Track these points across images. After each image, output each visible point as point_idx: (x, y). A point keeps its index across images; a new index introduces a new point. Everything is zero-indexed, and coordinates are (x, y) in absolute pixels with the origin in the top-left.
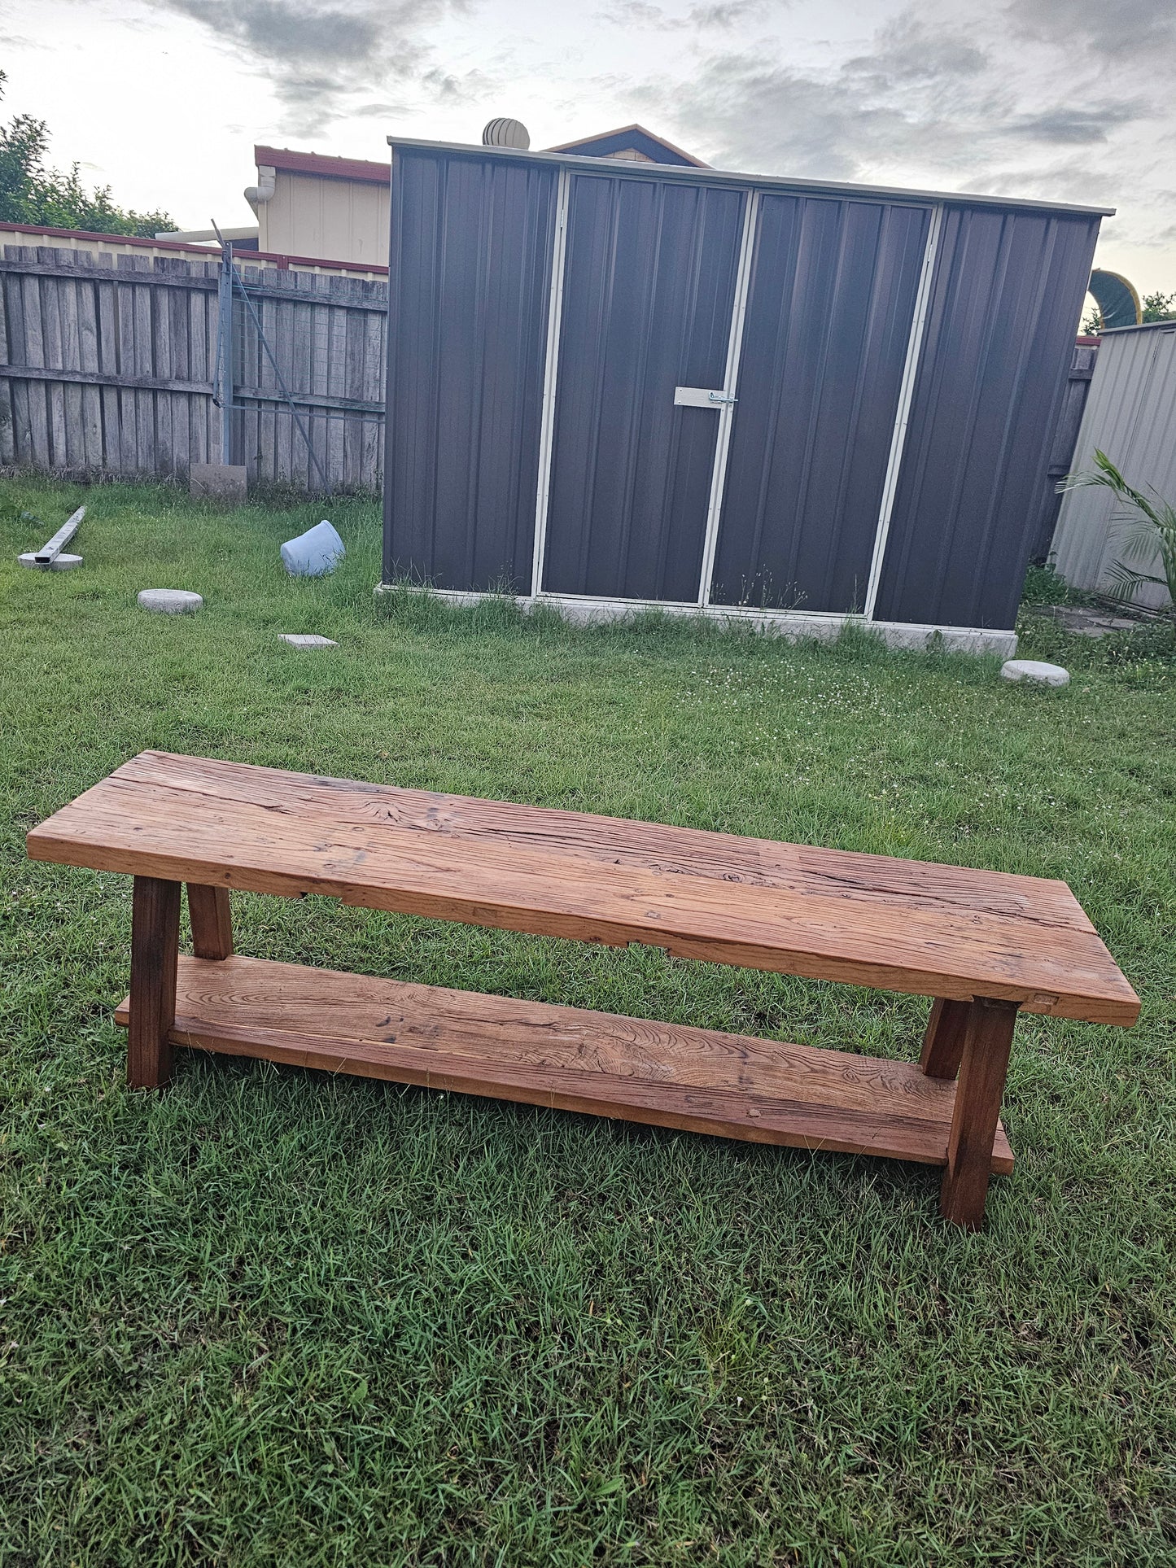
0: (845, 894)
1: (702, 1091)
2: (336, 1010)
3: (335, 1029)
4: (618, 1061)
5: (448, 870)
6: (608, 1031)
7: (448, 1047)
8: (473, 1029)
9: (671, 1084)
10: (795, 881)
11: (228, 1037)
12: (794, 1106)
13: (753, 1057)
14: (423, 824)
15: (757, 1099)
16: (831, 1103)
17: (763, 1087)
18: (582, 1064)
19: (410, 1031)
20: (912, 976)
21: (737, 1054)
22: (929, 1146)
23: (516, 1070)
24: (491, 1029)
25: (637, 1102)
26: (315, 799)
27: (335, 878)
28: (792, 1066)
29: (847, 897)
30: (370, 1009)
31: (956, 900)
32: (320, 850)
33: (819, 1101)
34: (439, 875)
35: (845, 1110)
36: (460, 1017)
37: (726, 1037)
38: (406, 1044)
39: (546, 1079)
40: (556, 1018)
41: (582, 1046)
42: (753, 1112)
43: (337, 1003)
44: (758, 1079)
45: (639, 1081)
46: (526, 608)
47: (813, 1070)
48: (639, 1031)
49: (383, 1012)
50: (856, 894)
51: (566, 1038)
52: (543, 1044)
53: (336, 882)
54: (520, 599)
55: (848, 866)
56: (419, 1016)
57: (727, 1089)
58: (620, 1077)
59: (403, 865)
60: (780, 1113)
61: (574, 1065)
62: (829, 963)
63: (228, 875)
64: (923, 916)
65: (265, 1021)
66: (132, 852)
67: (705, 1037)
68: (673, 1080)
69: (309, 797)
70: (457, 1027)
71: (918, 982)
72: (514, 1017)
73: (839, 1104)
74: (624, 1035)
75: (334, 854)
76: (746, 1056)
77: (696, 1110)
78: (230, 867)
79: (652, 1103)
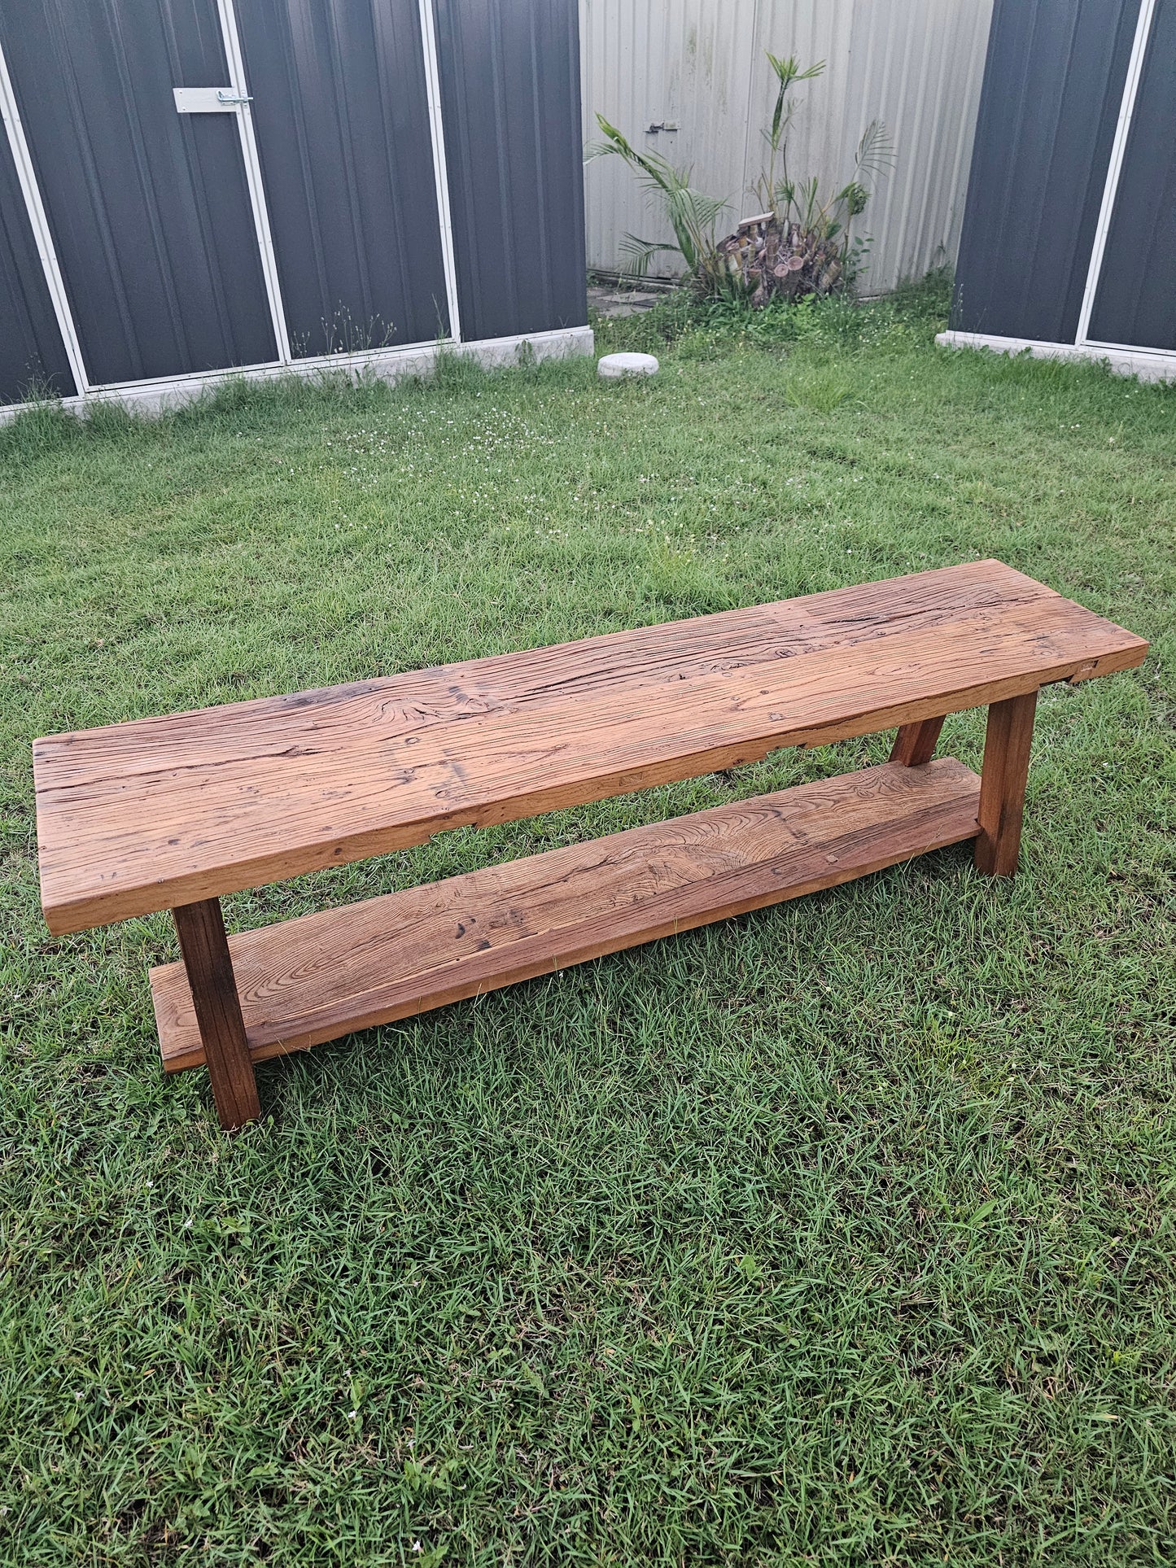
0: (879, 631)
1: (777, 860)
3: (421, 961)
4: (697, 869)
5: (556, 750)
6: (657, 843)
7: (542, 926)
8: (546, 897)
9: (750, 865)
10: (832, 635)
11: (321, 1024)
12: (850, 839)
13: (786, 813)
14: (467, 710)
15: (822, 846)
16: (873, 822)
17: (817, 834)
18: (665, 885)
19: (493, 927)
20: (998, 686)
21: (771, 815)
22: (961, 823)
23: (622, 916)
24: (561, 890)
25: (741, 895)
26: (320, 724)
28: (818, 806)
29: (883, 635)
30: (432, 925)
31: (952, 604)
32: (407, 780)
33: (863, 826)
35: (886, 823)
36: (524, 892)
37: (748, 804)
38: (503, 942)
39: (654, 911)
40: (605, 853)
41: (651, 868)
42: (831, 858)
43: (396, 935)
44: (805, 827)
45: (724, 876)
46: (78, 411)
47: (836, 802)
48: (680, 831)
49: (451, 921)
50: (886, 628)
51: (630, 867)
52: (618, 883)
53: (470, 809)
54: (67, 402)
55: (848, 604)
56: (484, 909)
57: (793, 848)
58: (709, 880)
60: (848, 849)
61: (663, 888)
63: (338, 851)
64: (950, 628)
65: (340, 988)
67: (734, 812)
68: (748, 862)
69: (310, 725)
70: (528, 903)
71: (1002, 690)
72: (569, 868)
73: (878, 821)
74: (673, 841)
76: (779, 814)
77: (790, 879)
78: (341, 841)
79: (754, 890)
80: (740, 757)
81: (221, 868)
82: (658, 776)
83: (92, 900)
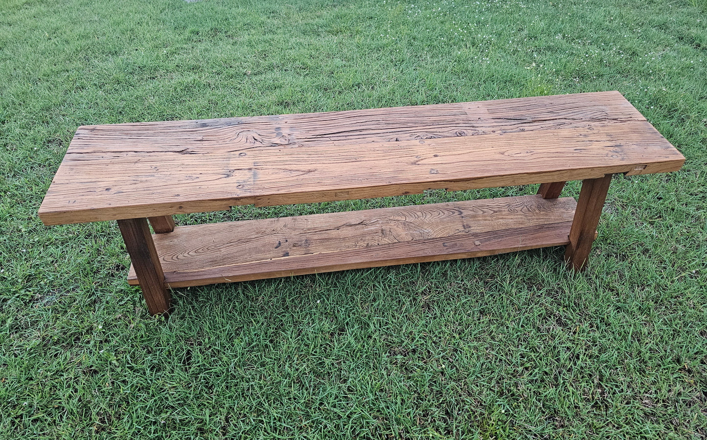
0: (522, 128)
1: (449, 238)
2: (247, 246)
3: (254, 256)
4: (404, 234)
5: (310, 171)
6: (391, 218)
7: (318, 250)
8: (325, 236)
9: (433, 239)
11: (199, 278)
12: (494, 234)
13: (465, 213)
14: (278, 142)
15: (476, 235)
16: (510, 227)
17: (476, 228)
18: (386, 241)
19: (294, 246)
20: (575, 172)
21: (457, 213)
22: (559, 236)
23: (357, 253)
24: (334, 233)
25: (421, 254)
26: (205, 138)
27: (248, 194)
28: (484, 212)
30: (267, 239)
31: (575, 117)
32: (228, 176)
33: (504, 228)
34: (306, 176)
35: (517, 229)
36: (315, 231)
37: (448, 205)
38: (295, 254)
39: (374, 254)
40: (363, 218)
41: (382, 230)
42: (477, 243)
43: (248, 241)
44: (471, 223)
45: (417, 242)
47: (495, 212)
48: (406, 214)
49: (275, 239)
51: (373, 228)
52: (363, 235)
53: (250, 197)
55: (513, 109)
56: (294, 236)
57: (460, 234)
58: (408, 242)
59: (282, 175)
60: (489, 239)
61: (383, 242)
62: (534, 175)
63: (181, 207)
64: (565, 132)
65: (214, 262)
66: (114, 208)
67: (438, 208)
68: (433, 237)
69: (200, 138)
70: (316, 237)
71: (578, 174)
72: (342, 223)
73: (513, 226)
74: (399, 218)
75: (238, 177)
76: (461, 213)
77: (450, 250)
78: (181, 203)
79: (429, 252)
80: (407, 191)
81: (122, 207)
82: (359, 195)
83: (60, 213)
